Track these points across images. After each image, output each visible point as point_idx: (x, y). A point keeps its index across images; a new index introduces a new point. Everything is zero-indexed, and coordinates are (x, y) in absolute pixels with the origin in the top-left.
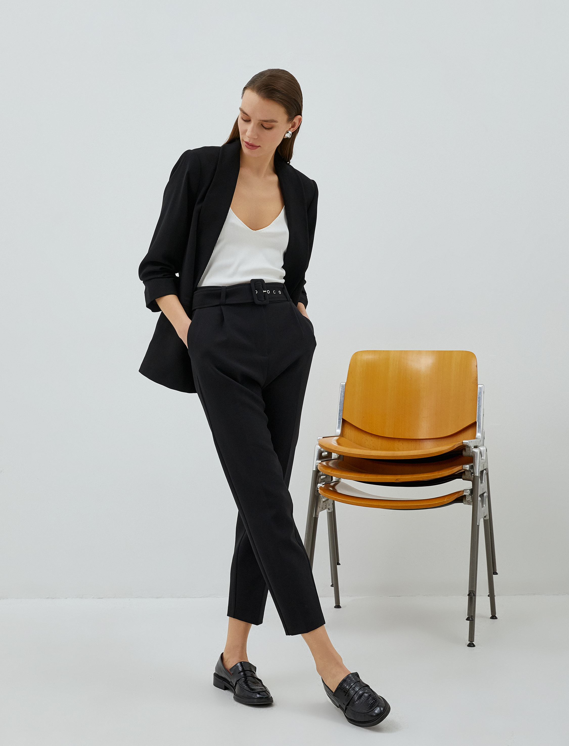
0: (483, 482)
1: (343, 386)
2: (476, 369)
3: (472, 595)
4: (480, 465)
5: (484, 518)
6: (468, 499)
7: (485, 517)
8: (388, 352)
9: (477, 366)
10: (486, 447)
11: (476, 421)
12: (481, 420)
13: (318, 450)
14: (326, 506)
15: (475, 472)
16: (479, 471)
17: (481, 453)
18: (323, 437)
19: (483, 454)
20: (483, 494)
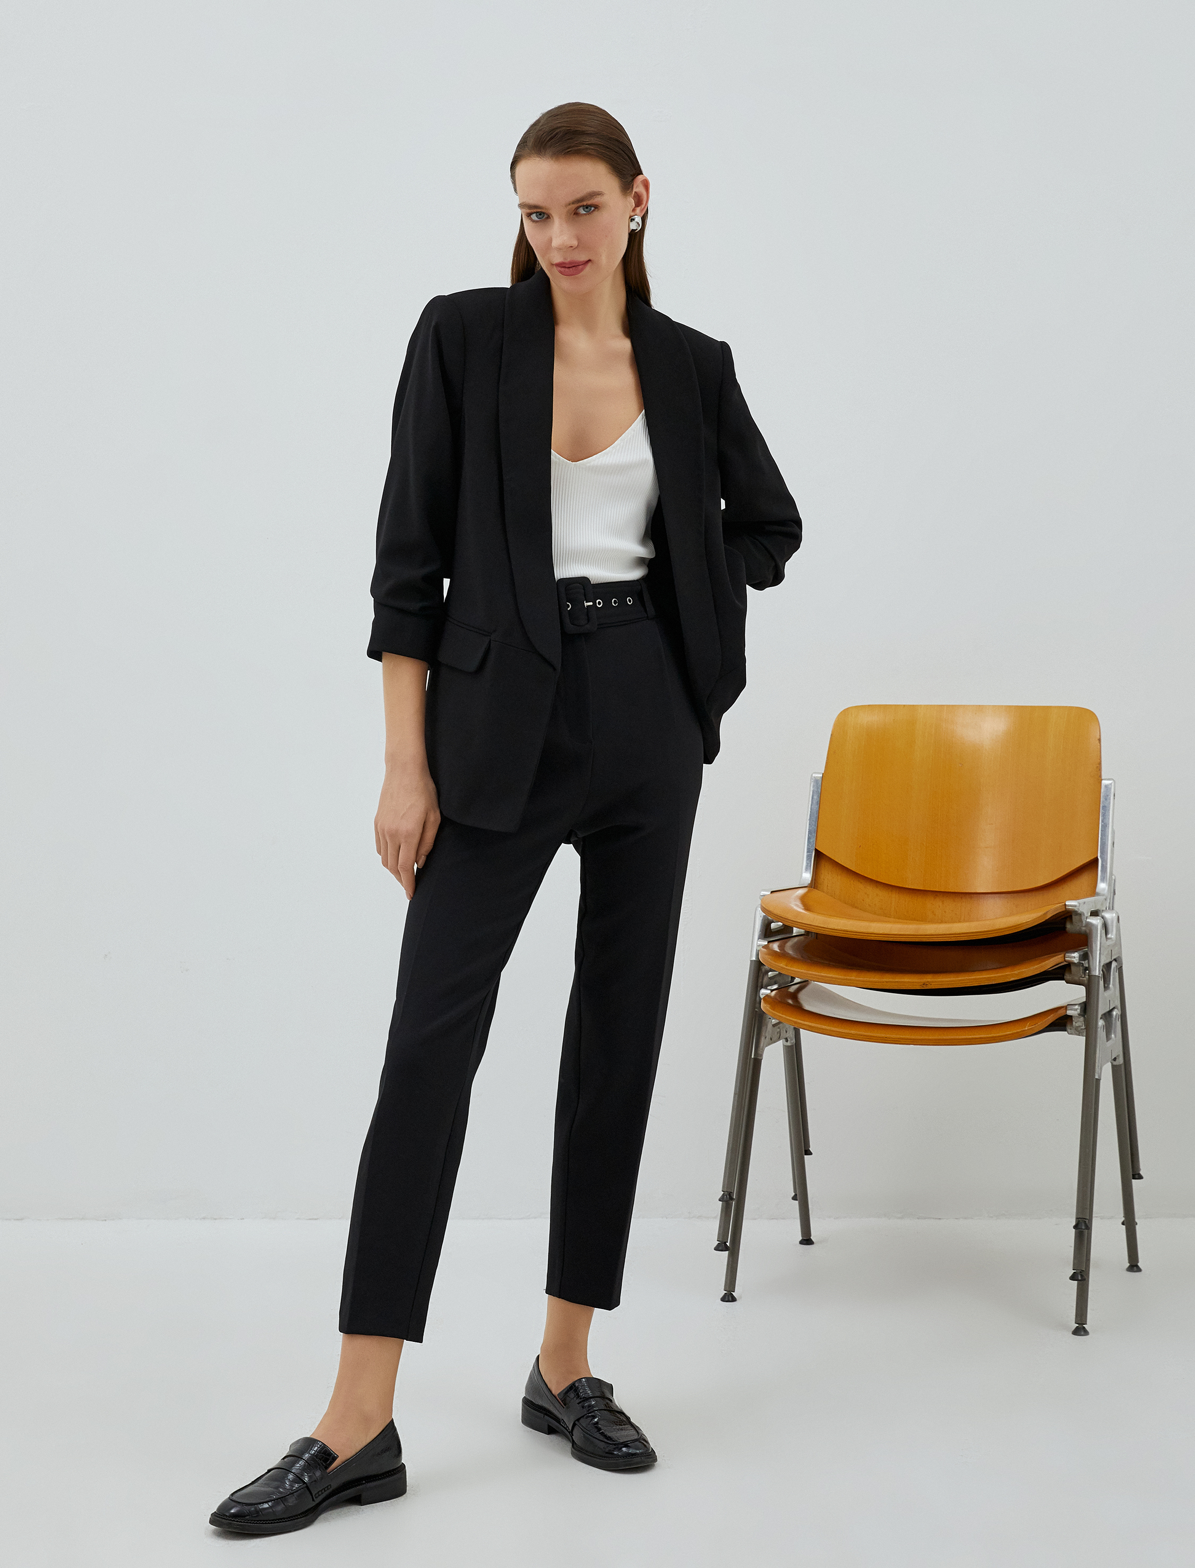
0: (1111, 986)
1: (816, 781)
2: (1099, 747)
3: (1083, 1228)
4: (1102, 951)
5: (1113, 1062)
6: (1076, 1023)
7: (1115, 1059)
8: (912, 709)
9: (1100, 740)
10: (1117, 913)
11: (1097, 857)
12: (1107, 855)
13: (761, 918)
14: (779, 1034)
15: (1091, 967)
16: (1099, 964)
17: (1105, 926)
18: (772, 892)
19: (1110, 927)
20: (1111, 1011)
